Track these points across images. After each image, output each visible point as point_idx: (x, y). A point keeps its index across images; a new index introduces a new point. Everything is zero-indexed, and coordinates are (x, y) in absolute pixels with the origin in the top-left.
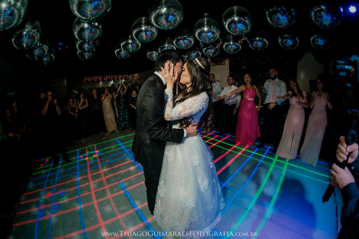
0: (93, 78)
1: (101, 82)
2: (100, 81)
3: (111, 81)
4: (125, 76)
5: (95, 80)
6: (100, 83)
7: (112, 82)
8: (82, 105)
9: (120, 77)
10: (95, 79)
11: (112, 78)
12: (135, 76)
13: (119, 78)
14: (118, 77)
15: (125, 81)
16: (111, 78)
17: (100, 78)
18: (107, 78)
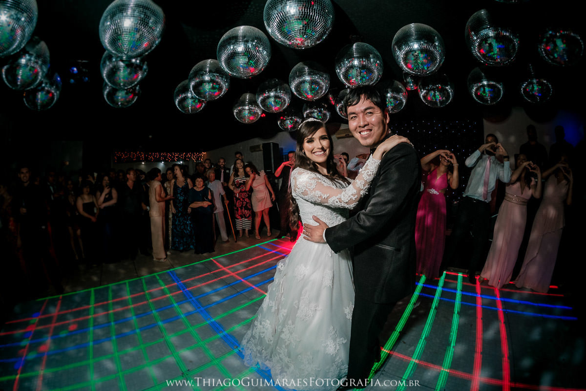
0: (130, 154)
1: (143, 163)
2: (142, 161)
3: (161, 161)
4: (185, 155)
5: (134, 158)
6: (141, 164)
7: (162, 164)
8: (106, 200)
9: (177, 157)
10: (134, 155)
11: (163, 156)
12: (201, 157)
13: (174, 157)
14: (172, 156)
15: (184, 163)
17: (141, 154)
18: (154, 157)
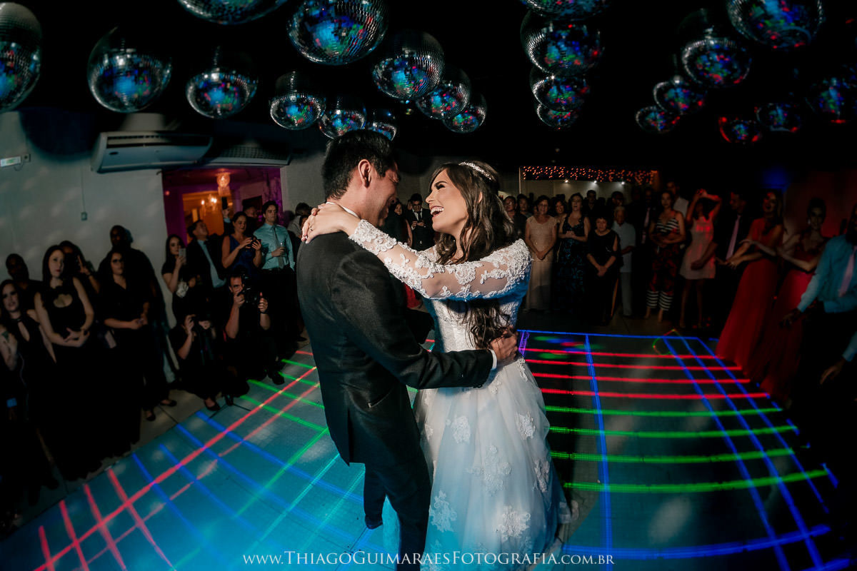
0: (544, 170)
1: (567, 181)
2: (563, 178)
3: (591, 180)
5: (549, 175)
6: (564, 182)
7: (594, 185)
9: (612, 175)
10: (549, 171)
11: (591, 173)
12: (649, 177)
13: (608, 175)
14: (605, 173)
16: (588, 173)
17: (560, 170)
18: (578, 173)
